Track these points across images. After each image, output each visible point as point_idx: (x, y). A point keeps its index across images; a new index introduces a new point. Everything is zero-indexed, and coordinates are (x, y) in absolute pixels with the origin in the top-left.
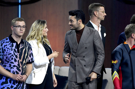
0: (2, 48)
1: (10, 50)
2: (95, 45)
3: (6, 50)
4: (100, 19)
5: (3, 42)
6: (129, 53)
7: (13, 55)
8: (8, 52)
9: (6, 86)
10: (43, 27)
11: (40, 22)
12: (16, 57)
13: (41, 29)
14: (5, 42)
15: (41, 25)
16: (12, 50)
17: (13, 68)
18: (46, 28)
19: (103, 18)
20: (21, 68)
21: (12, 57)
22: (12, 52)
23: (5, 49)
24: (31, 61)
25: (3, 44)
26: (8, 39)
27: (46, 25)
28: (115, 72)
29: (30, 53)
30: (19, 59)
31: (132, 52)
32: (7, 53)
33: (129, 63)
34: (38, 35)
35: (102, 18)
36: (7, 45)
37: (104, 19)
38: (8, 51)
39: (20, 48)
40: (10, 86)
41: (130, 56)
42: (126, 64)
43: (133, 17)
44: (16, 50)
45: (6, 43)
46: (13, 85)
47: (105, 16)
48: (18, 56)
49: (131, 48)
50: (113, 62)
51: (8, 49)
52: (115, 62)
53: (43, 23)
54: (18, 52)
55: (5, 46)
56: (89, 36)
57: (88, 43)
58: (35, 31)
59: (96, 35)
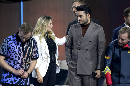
0: (8, 45)
1: (15, 48)
3: (12, 47)
5: (9, 39)
7: (17, 54)
8: (13, 50)
9: (9, 80)
10: (48, 22)
11: (46, 18)
12: (20, 55)
13: (45, 24)
14: (11, 39)
16: (17, 48)
17: (17, 65)
18: (51, 24)
20: (24, 66)
21: (16, 55)
22: (16, 51)
23: (10, 47)
24: (35, 57)
25: (9, 42)
26: (15, 37)
27: (51, 21)
28: (107, 67)
29: (35, 51)
30: (23, 57)
32: (11, 50)
36: (12, 43)
38: (12, 48)
39: (25, 47)
40: (14, 80)
44: (21, 48)
45: (12, 41)
46: (16, 79)
48: (22, 54)
51: (13, 47)
53: (48, 18)
54: (23, 50)
55: (10, 44)
56: (94, 31)
57: (93, 37)
58: (40, 26)
59: (101, 31)
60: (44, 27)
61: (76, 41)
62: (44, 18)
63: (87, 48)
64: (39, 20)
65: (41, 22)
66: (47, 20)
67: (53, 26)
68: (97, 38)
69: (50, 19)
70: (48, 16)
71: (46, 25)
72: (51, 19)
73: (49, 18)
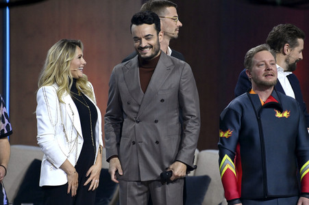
2: (182, 95)
4: (168, 35)
6: (258, 115)
10: (73, 54)
11: (66, 44)
13: (66, 60)
15: (67, 50)
18: (80, 58)
19: (175, 34)
27: (79, 51)
28: (226, 157)
29: (3, 114)
31: (266, 111)
33: (257, 136)
34: (60, 74)
35: (173, 32)
37: (179, 34)
41: (259, 121)
42: (251, 139)
43: (273, 31)
47: (180, 27)
49: (263, 103)
50: (221, 135)
52: (226, 135)
56: (171, 75)
57: (168, 89)
58: (53, 65)
59: (186, 74)
60: (65, 68)
61: (128, 104)
62: (62, 45)
63: (156, 116)
64: (51, 51)
65: (54, 55)
66: (70, 50)
67: (85, 63)
68: (179, 91)
69: (77, 47)
70: (71, 39)
71: (68, 62)
72: (80, 46)
73: (74, 43)
